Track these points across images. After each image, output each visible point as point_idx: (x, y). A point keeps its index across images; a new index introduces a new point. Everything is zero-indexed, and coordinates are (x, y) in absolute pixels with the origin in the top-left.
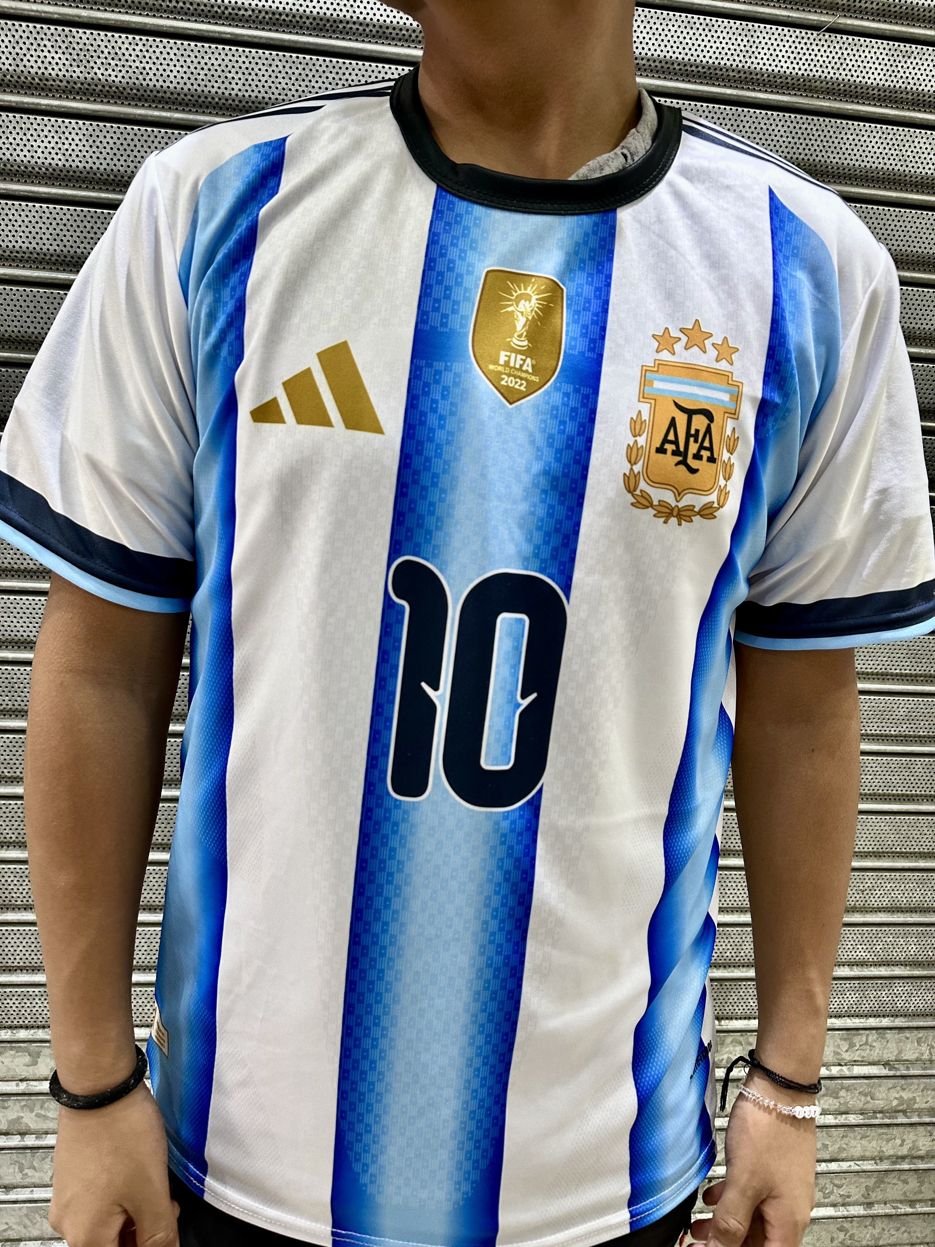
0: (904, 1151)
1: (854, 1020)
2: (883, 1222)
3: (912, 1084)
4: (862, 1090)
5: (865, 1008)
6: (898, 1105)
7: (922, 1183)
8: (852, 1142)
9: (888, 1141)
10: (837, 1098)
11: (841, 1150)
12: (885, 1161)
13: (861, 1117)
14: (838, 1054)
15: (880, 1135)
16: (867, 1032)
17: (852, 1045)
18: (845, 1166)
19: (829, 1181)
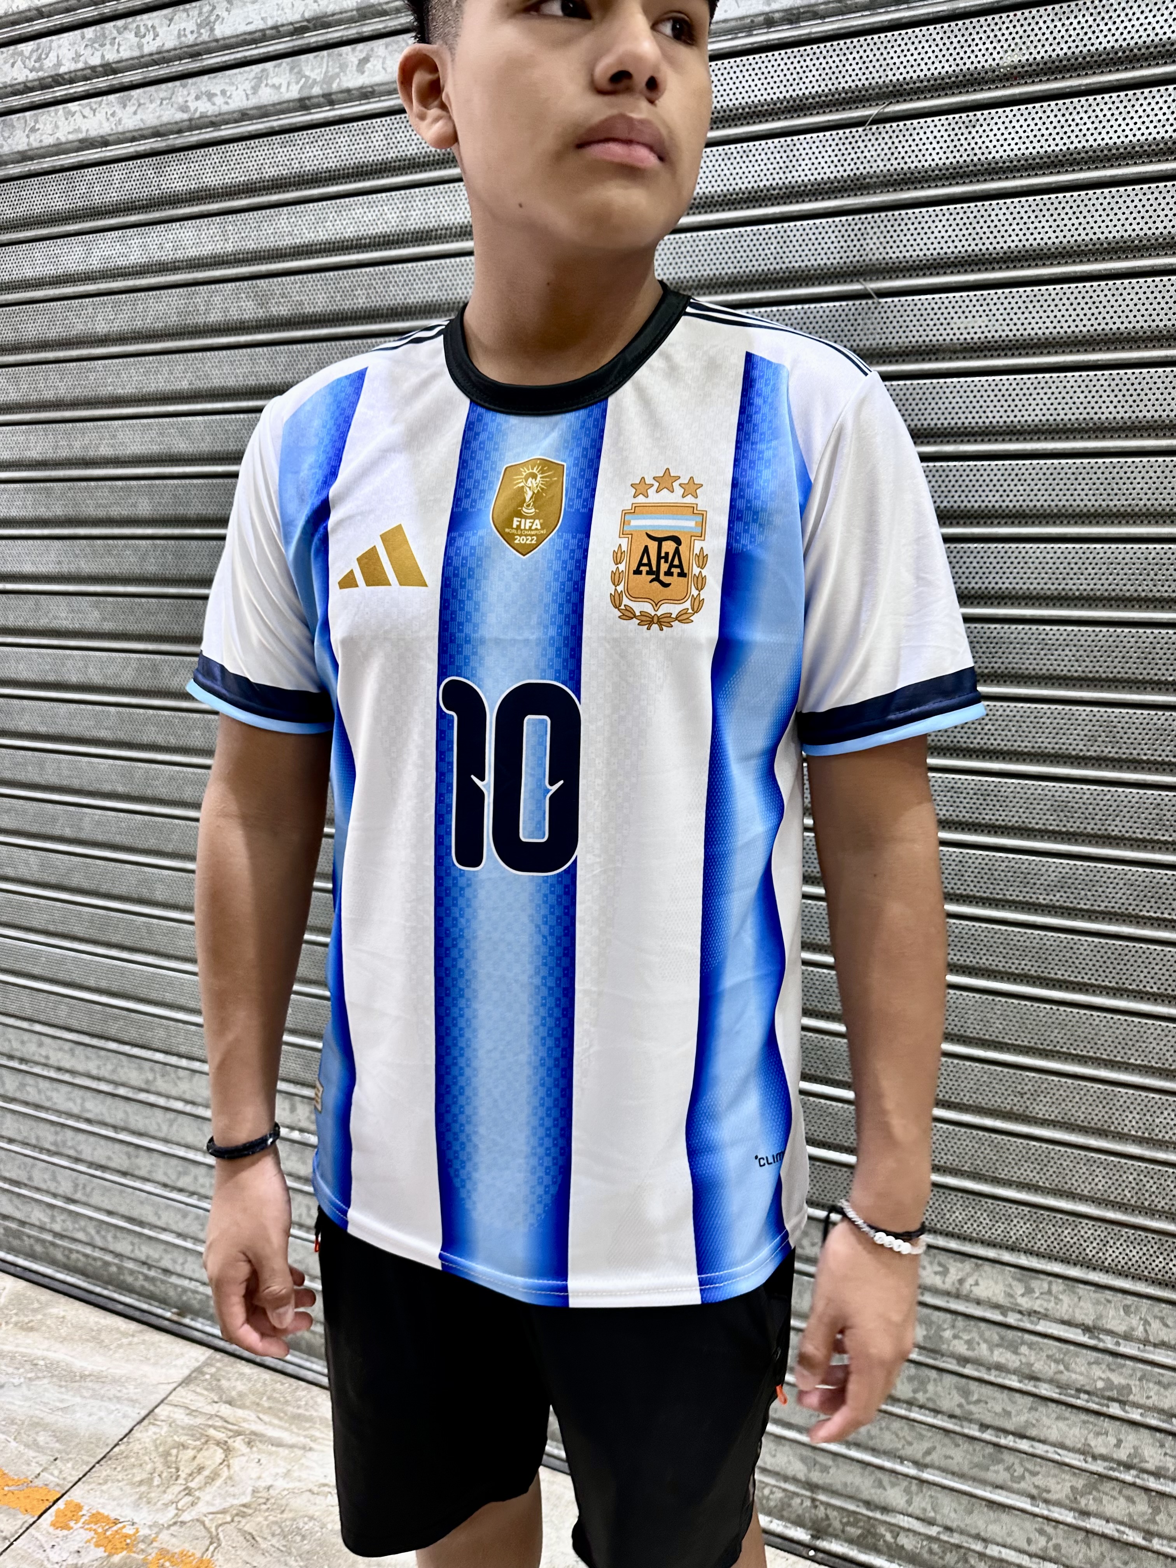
0: (1123, 1456)
1: (1030, 1258)
2: (1101, 1545)
3: (1124, 1365)
4: (1050, 1353)
5: (1041, 1245)
6: (1103, 1389)
7: (1156, 1511)
8: (1044, 1418)
9: (1098, 1434)
10: (1016, 1352)
11: (1030, 1424)
12: (1099, 1462)
13: (1057, 1390)
14: (1011, 1296)
15: (1084, 1422)
16: (1050, 1278)
17: (1029, 1291)
18: (1040, 1449)
19: (1017, 1461)
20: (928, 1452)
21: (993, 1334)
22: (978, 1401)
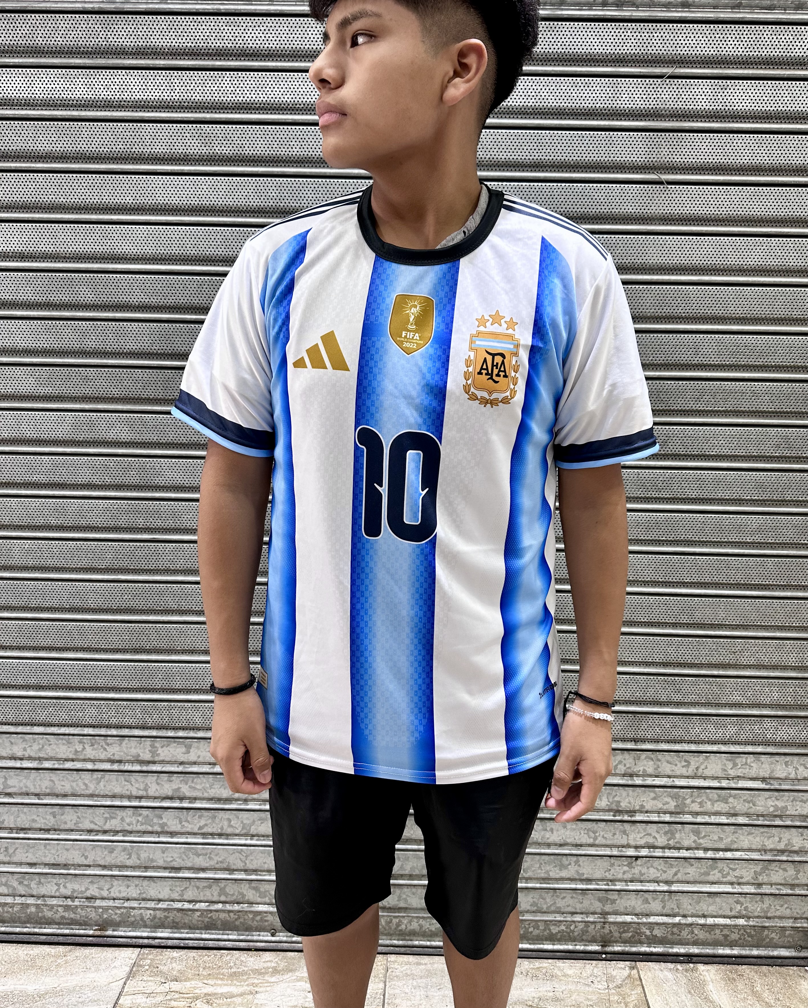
0: (782, 846)
1: (736, 746)
2: (769, 900)
3: (784, 795)
4: (745, 798)
5: (743, 737)
6: (774, 811)
7: (798, 872)
8: (741, 836)
9: (769, 838)
10: (727, 803)
11: (733, 842)
12: (769, 853)
13: (748, 819)
14: (725, 770)
15: (762, 833)
16: (746, 756)
17: (735, 765)
18: (738, 855)
19: (725, 865)
20: (676, 874)
21: (714, 794)
22: (705, 836)
